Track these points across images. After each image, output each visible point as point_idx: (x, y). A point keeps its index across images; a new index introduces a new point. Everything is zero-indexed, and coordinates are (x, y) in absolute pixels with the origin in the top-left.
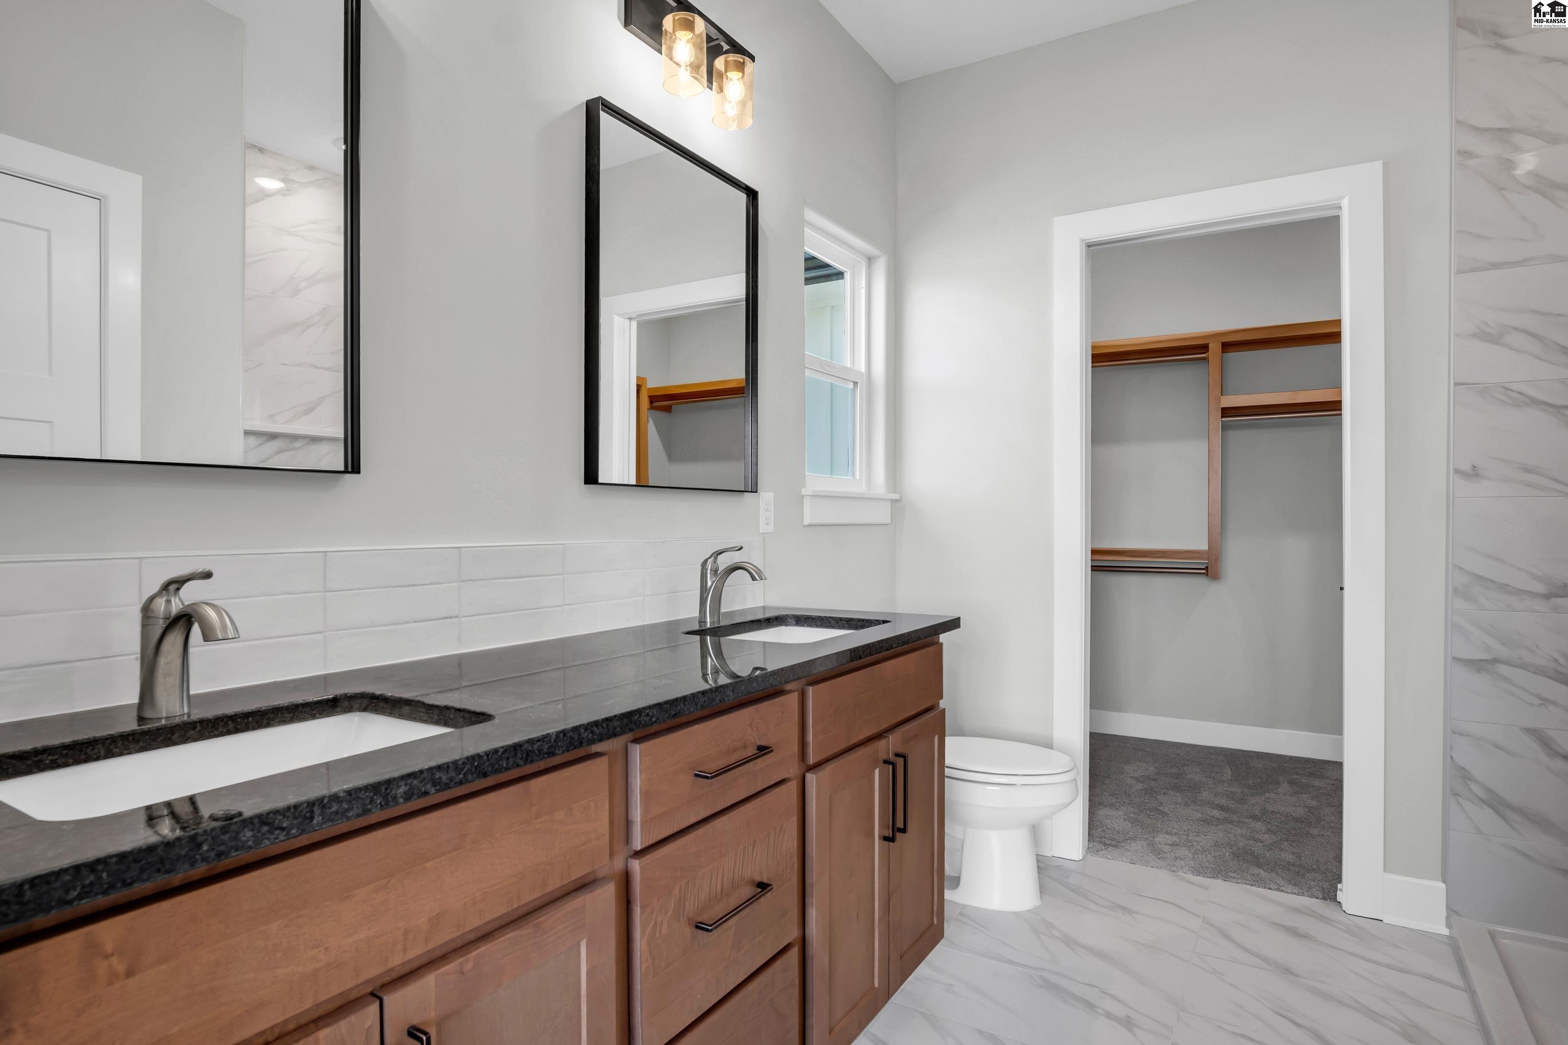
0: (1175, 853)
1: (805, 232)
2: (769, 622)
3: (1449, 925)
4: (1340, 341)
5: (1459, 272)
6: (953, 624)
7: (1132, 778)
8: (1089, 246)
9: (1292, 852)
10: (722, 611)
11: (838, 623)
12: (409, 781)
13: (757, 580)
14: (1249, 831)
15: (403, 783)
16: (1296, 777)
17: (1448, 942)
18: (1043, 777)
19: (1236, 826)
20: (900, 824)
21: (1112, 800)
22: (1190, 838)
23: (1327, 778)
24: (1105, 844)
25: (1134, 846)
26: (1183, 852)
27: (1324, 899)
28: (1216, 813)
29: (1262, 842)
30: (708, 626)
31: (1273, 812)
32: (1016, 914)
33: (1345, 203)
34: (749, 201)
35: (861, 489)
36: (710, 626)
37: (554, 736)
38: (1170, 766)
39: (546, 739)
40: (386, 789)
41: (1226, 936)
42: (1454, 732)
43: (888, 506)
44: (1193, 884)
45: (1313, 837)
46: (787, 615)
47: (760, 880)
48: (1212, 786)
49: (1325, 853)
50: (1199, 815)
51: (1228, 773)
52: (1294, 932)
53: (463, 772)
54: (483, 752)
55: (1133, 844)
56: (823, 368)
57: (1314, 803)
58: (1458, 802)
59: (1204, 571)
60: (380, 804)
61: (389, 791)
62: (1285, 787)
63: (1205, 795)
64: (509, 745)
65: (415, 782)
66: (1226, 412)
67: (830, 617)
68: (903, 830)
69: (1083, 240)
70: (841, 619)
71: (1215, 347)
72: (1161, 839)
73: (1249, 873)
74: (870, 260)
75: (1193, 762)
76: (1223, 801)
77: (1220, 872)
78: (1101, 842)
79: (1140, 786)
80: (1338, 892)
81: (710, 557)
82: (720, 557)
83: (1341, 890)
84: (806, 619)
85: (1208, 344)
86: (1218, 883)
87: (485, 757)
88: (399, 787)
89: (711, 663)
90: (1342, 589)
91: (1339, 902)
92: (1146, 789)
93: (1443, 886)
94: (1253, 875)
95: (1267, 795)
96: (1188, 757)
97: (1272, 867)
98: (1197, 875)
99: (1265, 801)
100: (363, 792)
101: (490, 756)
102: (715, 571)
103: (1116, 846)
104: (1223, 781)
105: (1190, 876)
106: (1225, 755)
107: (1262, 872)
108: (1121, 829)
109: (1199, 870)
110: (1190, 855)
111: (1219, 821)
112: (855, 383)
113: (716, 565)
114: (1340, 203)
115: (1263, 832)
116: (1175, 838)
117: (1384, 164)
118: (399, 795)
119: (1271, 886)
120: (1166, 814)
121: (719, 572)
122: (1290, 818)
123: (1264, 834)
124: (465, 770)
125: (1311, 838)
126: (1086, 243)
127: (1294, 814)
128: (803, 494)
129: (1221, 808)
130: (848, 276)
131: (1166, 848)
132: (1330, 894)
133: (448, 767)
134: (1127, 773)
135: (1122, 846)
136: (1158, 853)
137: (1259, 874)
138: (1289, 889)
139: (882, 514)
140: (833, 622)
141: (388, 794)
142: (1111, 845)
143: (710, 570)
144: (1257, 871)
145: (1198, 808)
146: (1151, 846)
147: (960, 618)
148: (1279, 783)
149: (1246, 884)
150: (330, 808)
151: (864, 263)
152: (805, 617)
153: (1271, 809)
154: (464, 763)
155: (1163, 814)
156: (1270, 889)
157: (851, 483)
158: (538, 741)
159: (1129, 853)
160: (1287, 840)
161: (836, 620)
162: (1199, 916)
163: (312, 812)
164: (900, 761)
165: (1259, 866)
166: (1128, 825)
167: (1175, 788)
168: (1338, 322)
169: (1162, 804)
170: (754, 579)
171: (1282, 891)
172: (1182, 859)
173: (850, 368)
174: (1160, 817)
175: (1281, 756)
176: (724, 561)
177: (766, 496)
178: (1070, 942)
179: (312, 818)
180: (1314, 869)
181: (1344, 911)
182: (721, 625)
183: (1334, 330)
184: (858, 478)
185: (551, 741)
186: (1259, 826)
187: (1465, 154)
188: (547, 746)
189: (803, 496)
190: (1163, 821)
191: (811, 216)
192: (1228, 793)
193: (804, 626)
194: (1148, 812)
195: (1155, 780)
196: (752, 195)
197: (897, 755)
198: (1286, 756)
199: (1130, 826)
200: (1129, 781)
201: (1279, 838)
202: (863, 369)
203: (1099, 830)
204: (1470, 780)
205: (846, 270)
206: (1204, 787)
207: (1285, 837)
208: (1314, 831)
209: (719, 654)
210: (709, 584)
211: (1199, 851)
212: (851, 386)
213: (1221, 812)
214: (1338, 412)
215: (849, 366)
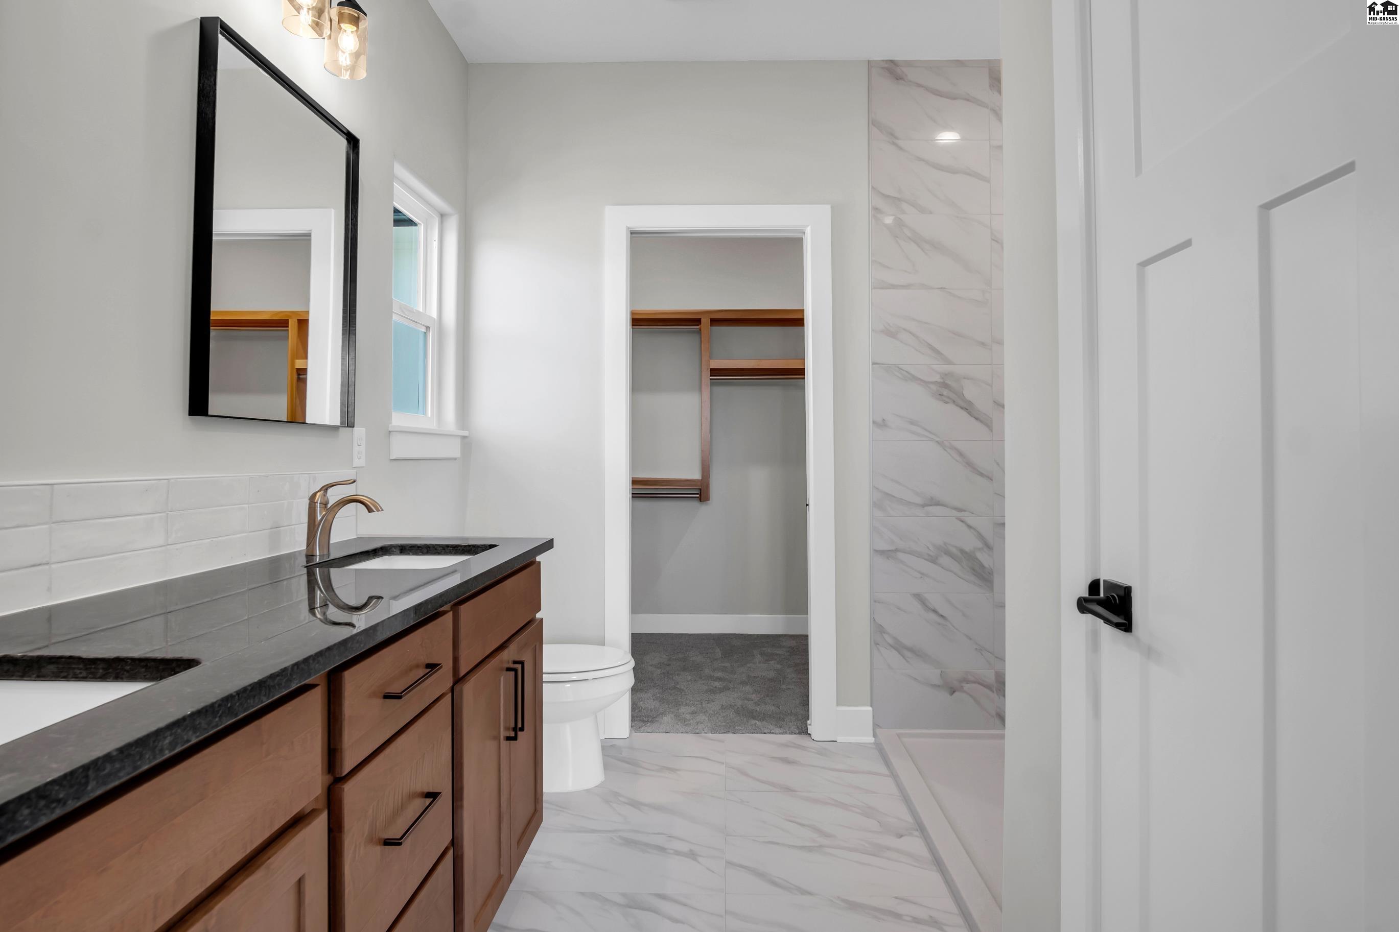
0: (696, 720)
1: (394, 187)
2: (376, 553)
3: (875, 735)
4: (803, 325)
5: (874, 288)
6: (548, 545)
7: (651, 666)
8: (633, 233)
9: (774, 704)
10: (331, 542)
11: (444, 549)
12: (174, 731)
13: (374, 512)
14: (742, 694)
15: (168, 733)
16: (764, 649)
17: (874, 747)
18: (606, 671)
19: (733, 692)
20: (520, 725)
21: (640, 685)
22: (704, 706)
23: (784, 647)
24: (644, 721)
25: (667, 719)
26: (702, 717)
27: (800, 733)
28: (717, 684)
29: (752, 700)
30: (318, 561)
31: (755, 677)
32: (588, 791)
33: (808, 230)
34: (350, 148)
35: (432, 426)
36: (320, 559)
37: (290, 669)
38: (678, 653)
39: (284, 673)
40: (154, 742)
41: (746, 774)
42: (875, 601)
43: (458, 441)
44: (712, 740)
45: (784, 691)
46: (391, 545)
47: (427, 791)
48: (709, 664)
49: (794, 701)
50: (705, 688)
51: (718, 653)
52: (786, 761)
53: (219, 715)
54: (235, 692)
55: (664, 718)
56: (403, 311)
57: (779, 666)
58: (878, 649)
59: (698, 496)
60: (149, 758)
61: (156, 744)
62: (758, 658)
63: (707, 671)
64: (255, 683)
65: (179, 731)
66: (714, 372)
67: (436, 545)
68: (522, 729)
69: (629, 228)
70: (448, 546)
71: (705, 321)
72: (683, 709)
73: (749, 724)
74: (442, 216)
75: (692, 647)
76: (719, 674)
77: (730, 728)
78: (640, 720)
79: (659, 671)
80: (808, 726)
81: (320, 490)
82: (330, 491)
83: (810, 725)
84: (411, 547)
85: (701, 319)
86: (730, 736)
87: (237, 697)
88: (165, 738)
89: (320, 596)
90: (807, 505)
91: (809, 734)
92: (664, 673)
93: (870, 709)
94: (752, 725)
95: (748, 665)
96: (689, 644)
97: (763, 717)
98: (714, 733)
99: (748, 670)
100: (134, 748)
101: (240, 696)
102: (325, 504)
103: (652, 722)
104: (716, 659)
105: (710, 735)
106: (714, 639)
107: (757, 722)
108: (652, 708)
109: (714, 730)
110: (707, 719)
111: (721, 690)
112: (428, 328)
113: (326, 499)
114: (805, 230)
115: (751, 693)
116: (693, 708)
117: (832, 207)
118: (165, 747)
119: (765, 731)
120: (683, 690)
121: (329, 506)
122: (766, 680)
123: (752, 694)
124: (220, 712)
125: (783, 692)
126: (631, 231)
127: (768, 676)
128: (390, 430)
129: (719, 679)
130: (421, 228)
131: (689, 717)
132: (804, 731)
133: (207, 711)
134: (647, 663)
135: (656, 721)
136: (684, 722)
137: (755, 724)
138: (777, 730)
139: (453, 450)
140: (440, 549)
141: (156, 747)
142: (648, 721)
143: (320, 503)
144: (753, 722)
145: (703, 682)
146: (677, 716)
147: (553, 539)
148: (754, 656)
149: (748, 733)
150: (104, 770)
151: (437, 218)
152: (410, 546)
153: (753, 675)
154: (220, 706)
155: (681, 690)
156: (765, 733)
157: (425, 421)
158: (278, 676)
159: (663, 725)
160: (768, 696)
161: (443, 547)
162: (723, 763)
163: (87, 777)
164: (519, 667)
165: (754, 718)
166: (656, 704)
167: (684, 669)
168: (802, 311)
169: (678, 683)
170: (370, 510)
171: (773, 733)
172: (702, 723)
173: (422, 313)
174: (679, 693)
175: (751, 635)
176: (334, 496)
177: (359, 431)
178: (635, 804)
179: (87, 783)
180: (789, 714)
181: (813, 740)
182: (332, 557)
183: (799, 316)
184: (429, 415)
185: (287, 675)
186: (748, 688)
187: (876, 209)
188: (284, 680)
189: (390, 432)
190: (681, 696)
191: (400, 170)
192: (722, 667)
193: (408, 554)
194: (669, 691)
195: (669, 665)
196: (353, 142)
197: (515, 662)
198: (754, 635)
199: (658, 703)
200: (650, 668)
201: (762, 696)
202: (434, 314)
203: (636, 711)
204: (884, 633)
205: (420, 222)
206: (704, 665)
207: (766, 693)
208: (784, 687)
209: (329, 586)
210: (319, 518)
211: (712, 714)
212: (424, 330)
213: (720, 683)
214: (802, 376)
215: (421, 311)
